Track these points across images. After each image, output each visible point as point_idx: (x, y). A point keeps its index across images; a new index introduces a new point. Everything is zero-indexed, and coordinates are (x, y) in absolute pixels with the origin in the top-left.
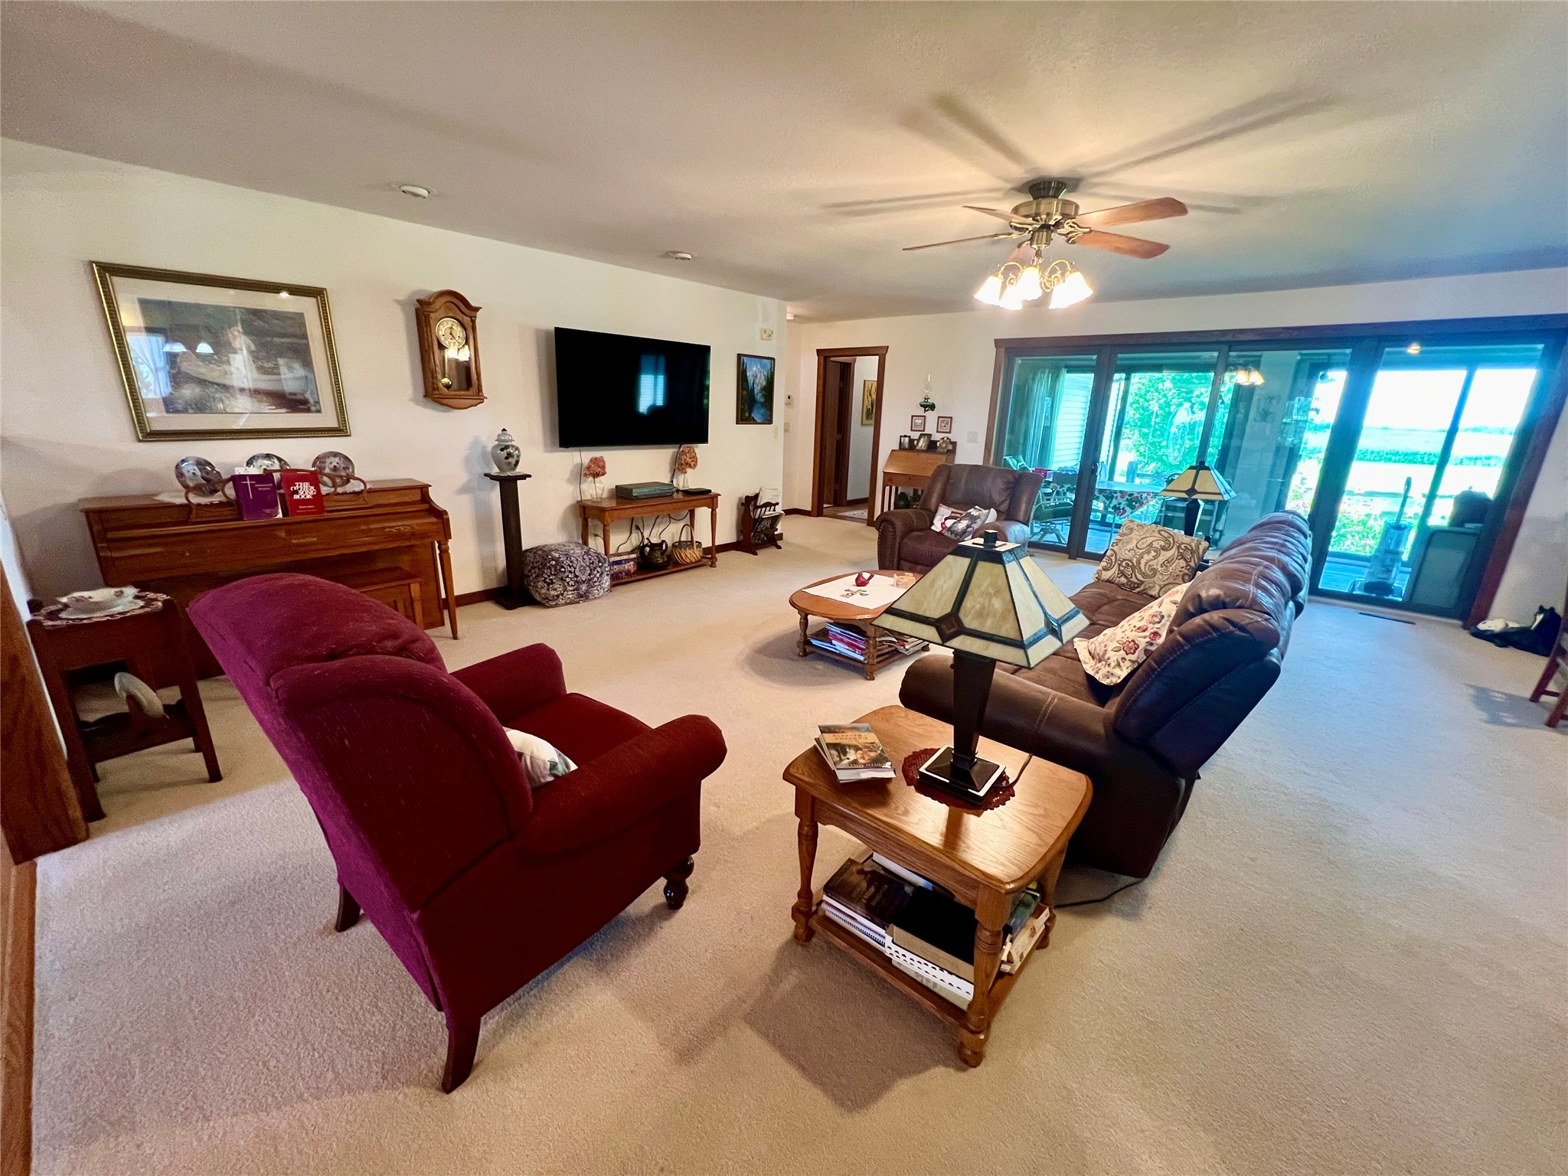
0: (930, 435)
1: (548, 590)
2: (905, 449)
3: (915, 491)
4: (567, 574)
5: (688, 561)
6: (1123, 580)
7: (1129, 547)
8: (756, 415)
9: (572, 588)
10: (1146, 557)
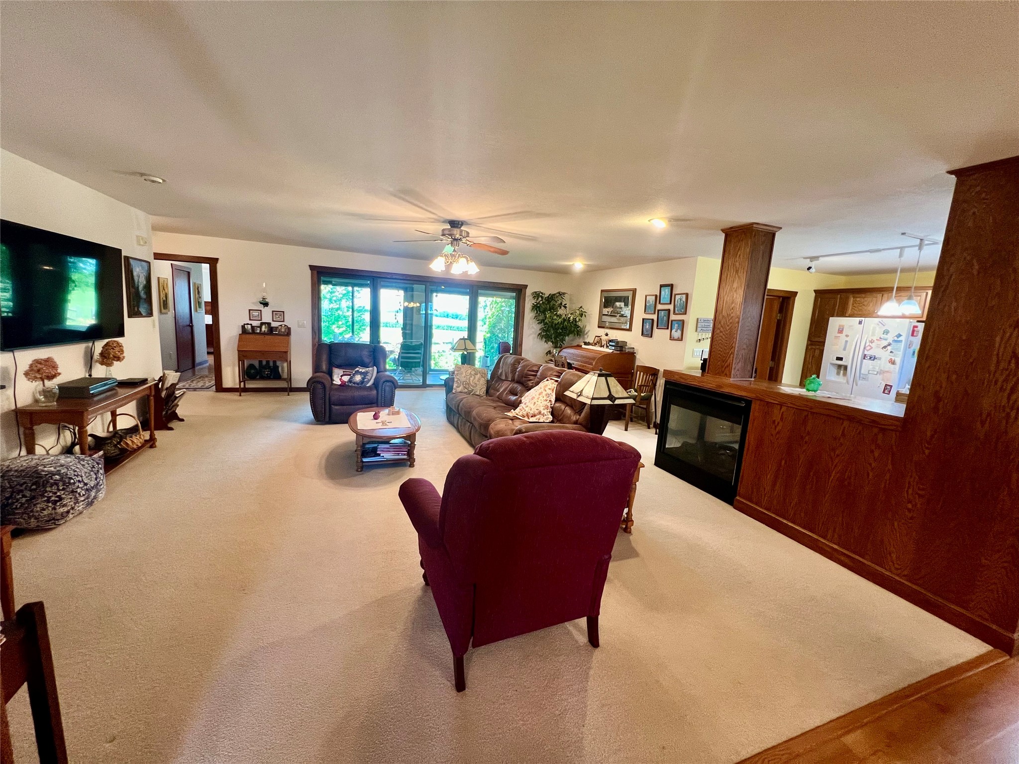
0: (269, 324)
1: (54, 509)
2: (249, 333)
3: (260, 362)
4: (77, 484)
5: (135, 447)
6: (466, 390)
7: (463, 376)
8: (143, 310)
9: (82, 499)
10: (471, 379)
